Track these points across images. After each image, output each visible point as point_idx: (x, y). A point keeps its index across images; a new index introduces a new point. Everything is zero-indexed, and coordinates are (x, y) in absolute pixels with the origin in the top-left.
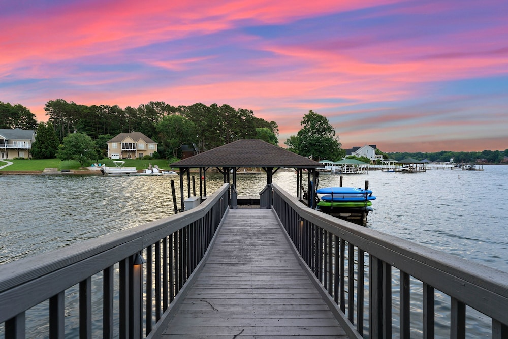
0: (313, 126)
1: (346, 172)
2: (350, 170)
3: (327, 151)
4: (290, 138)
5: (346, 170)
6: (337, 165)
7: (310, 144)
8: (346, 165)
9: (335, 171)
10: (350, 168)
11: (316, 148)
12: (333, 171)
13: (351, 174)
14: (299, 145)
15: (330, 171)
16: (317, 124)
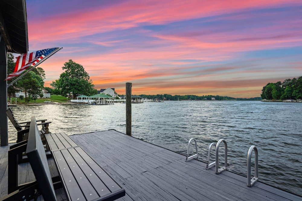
0: (73, 72)
1: (99, 103)
2: (102, 102)
3: (84, 89)
4: (55, 81)
5: (99, 102)
6: (92, 99)
7: (71, 84)
8: (99, 98)
9: (91, 103)
10: (102, 100)
11: (76, 87)
12: (90, 103)
13: (103, 104)
14: (62, 84)
15: (87, 103)
16: (76, 70)
